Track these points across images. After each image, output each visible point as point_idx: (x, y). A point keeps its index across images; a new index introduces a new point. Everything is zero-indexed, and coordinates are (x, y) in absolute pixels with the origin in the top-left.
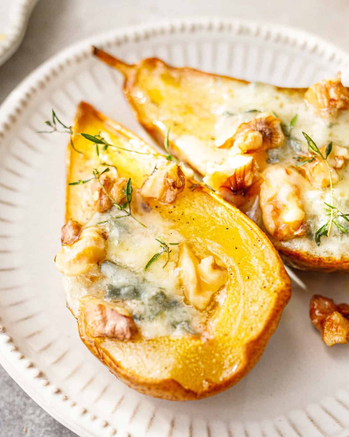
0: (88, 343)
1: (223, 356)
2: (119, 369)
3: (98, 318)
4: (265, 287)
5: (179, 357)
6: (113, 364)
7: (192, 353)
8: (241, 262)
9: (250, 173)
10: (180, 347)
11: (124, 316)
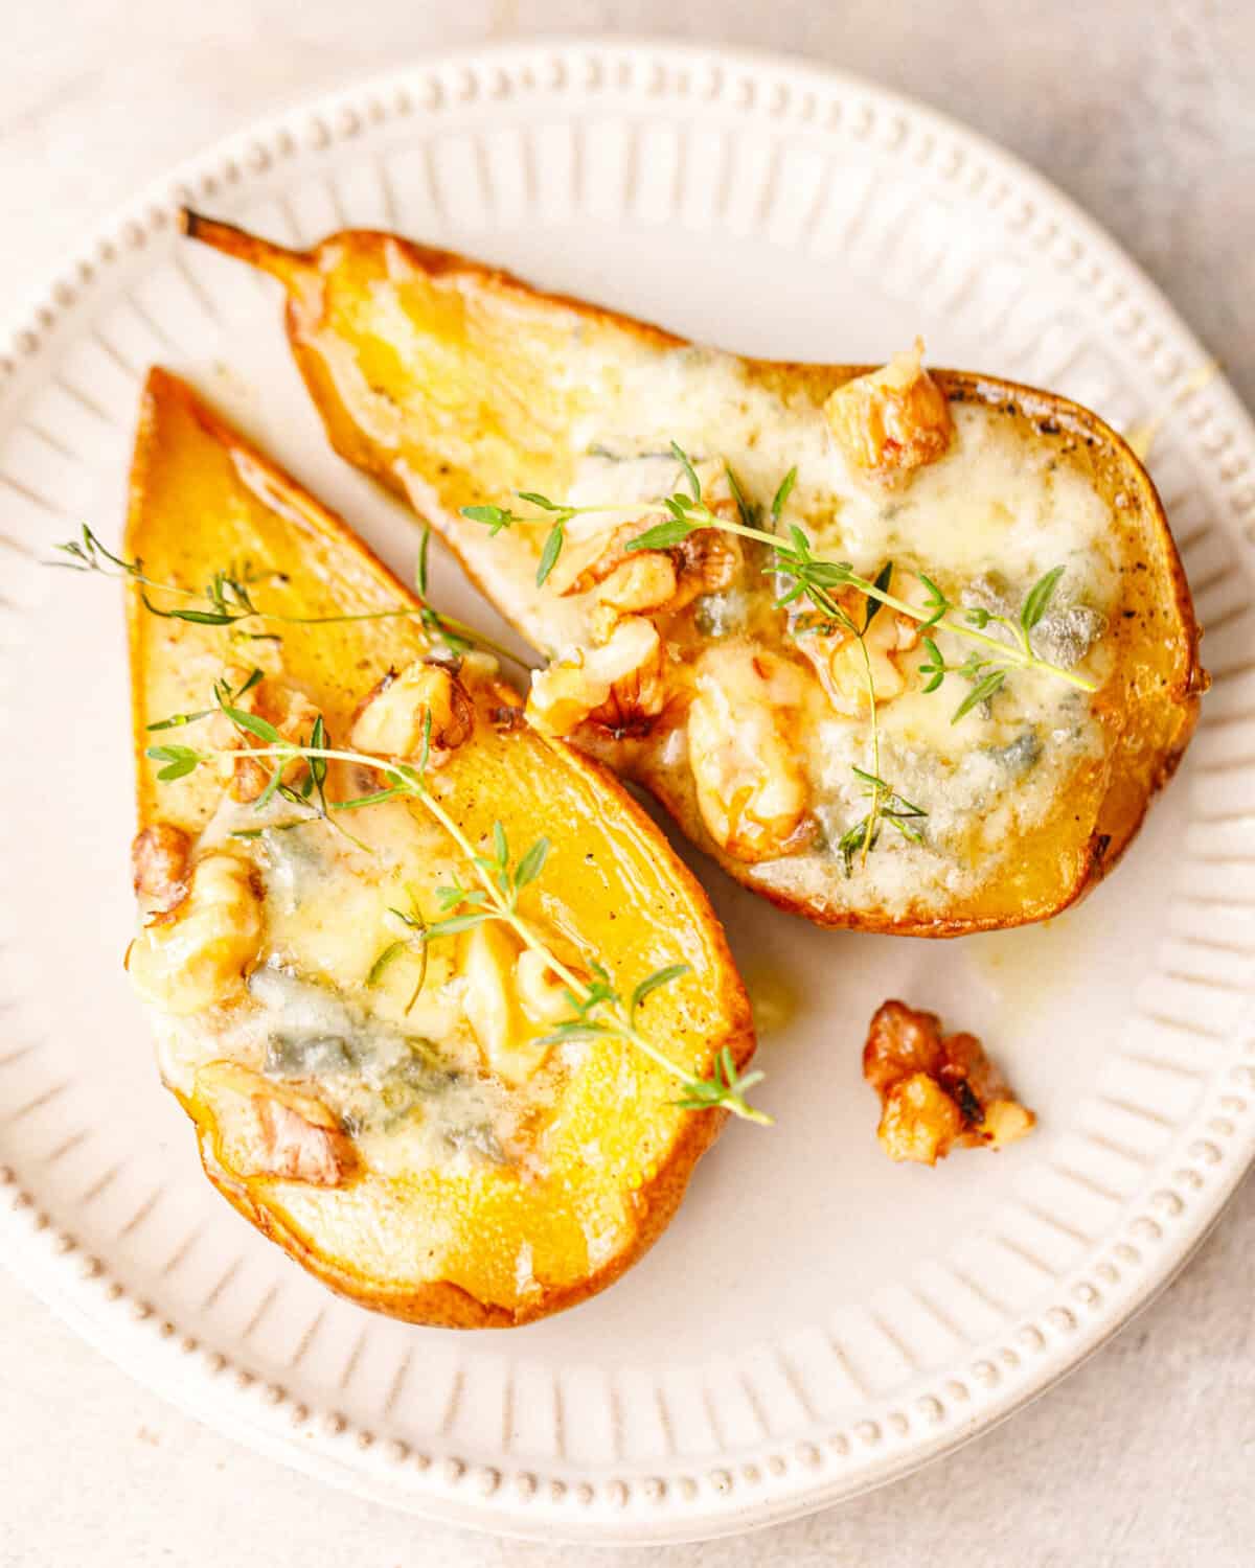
0: (229, 1187)
1: (579, 1215)
2: (311, 1259)
3: (253, 1129)
4: (684, 1032)
5: (465, 1225)
6: (297, 1246)
7: (498, 1211)
8: (623, 958)
9: (653, 684)
10: (466, 1197)
11: (322, 1128)
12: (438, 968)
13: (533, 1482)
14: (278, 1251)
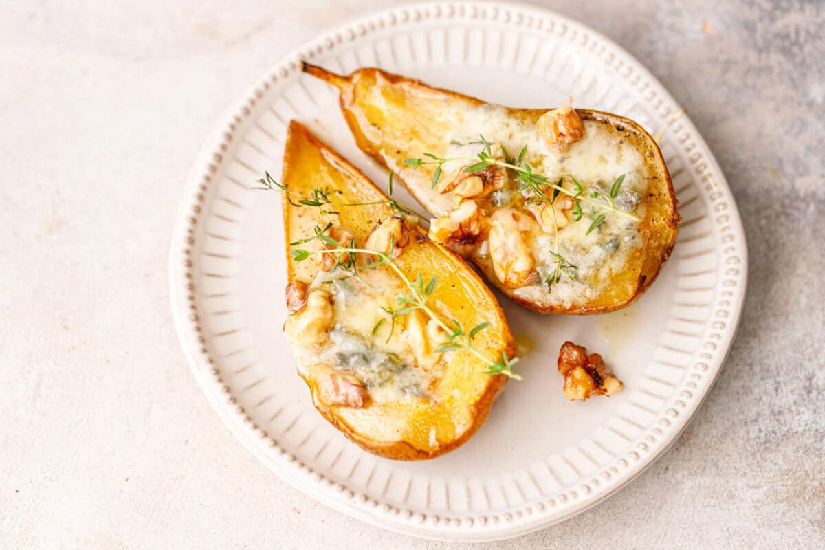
0: (323, 410)
1: (452, 416)
2: (353, 435)
3: (331, 387)
4: (489, 348)
5: (410, 421)
6: (348, 430)
7: (422, 415)
9: (475, 223)
10: (410, 410)
11: (356, 385)
12: (398, 328)
13: (438, 519)
14: (341, 434)
